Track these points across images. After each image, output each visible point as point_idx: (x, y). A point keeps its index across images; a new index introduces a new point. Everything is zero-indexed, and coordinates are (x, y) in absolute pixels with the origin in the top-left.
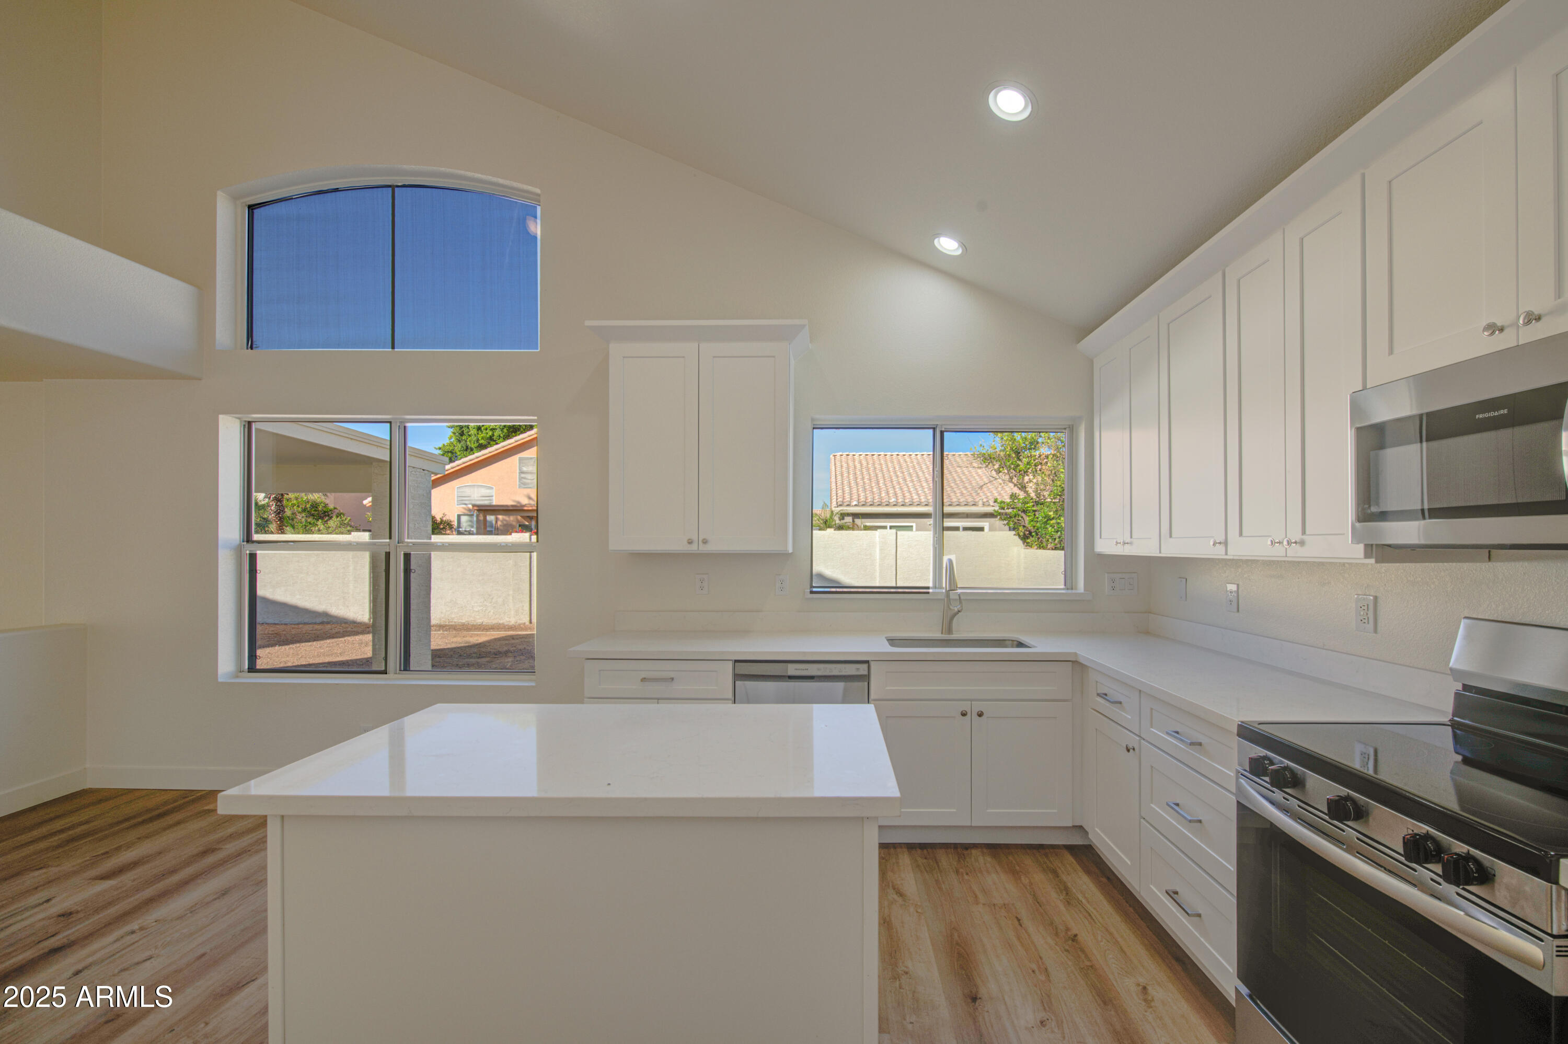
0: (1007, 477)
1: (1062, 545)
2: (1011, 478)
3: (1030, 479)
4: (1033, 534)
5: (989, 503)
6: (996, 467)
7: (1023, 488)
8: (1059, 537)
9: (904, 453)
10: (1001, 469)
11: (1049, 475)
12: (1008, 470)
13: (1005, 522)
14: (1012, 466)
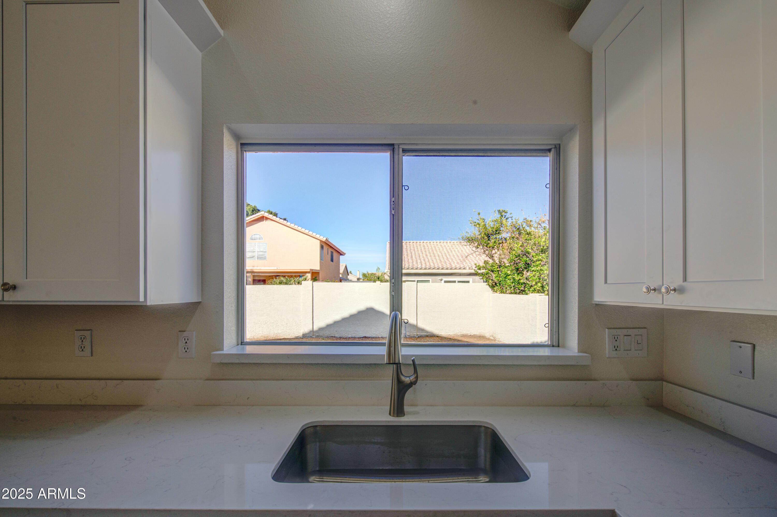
0: (482, 251)
1: (515, 291)
2: (485, 251)
3: (496, 252)
4: (498, 284)
5: (473, 268)
6: (476, 244)
7: (492, 257)
8: (514, 286)
9: (427, 241)
10: (478, 246)
11: (507, 249)
12: (483, 247)
13: (481, 277)
14: (485, 244)
